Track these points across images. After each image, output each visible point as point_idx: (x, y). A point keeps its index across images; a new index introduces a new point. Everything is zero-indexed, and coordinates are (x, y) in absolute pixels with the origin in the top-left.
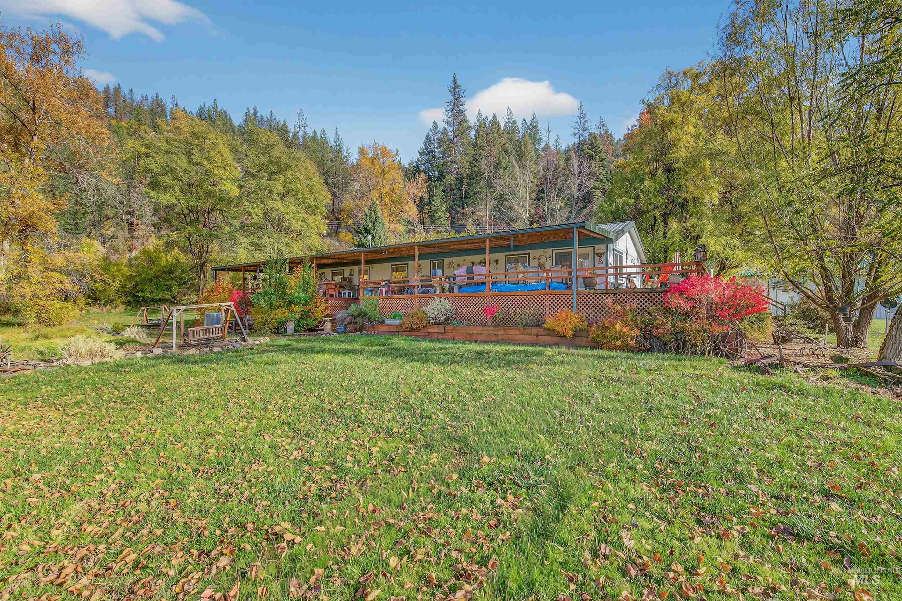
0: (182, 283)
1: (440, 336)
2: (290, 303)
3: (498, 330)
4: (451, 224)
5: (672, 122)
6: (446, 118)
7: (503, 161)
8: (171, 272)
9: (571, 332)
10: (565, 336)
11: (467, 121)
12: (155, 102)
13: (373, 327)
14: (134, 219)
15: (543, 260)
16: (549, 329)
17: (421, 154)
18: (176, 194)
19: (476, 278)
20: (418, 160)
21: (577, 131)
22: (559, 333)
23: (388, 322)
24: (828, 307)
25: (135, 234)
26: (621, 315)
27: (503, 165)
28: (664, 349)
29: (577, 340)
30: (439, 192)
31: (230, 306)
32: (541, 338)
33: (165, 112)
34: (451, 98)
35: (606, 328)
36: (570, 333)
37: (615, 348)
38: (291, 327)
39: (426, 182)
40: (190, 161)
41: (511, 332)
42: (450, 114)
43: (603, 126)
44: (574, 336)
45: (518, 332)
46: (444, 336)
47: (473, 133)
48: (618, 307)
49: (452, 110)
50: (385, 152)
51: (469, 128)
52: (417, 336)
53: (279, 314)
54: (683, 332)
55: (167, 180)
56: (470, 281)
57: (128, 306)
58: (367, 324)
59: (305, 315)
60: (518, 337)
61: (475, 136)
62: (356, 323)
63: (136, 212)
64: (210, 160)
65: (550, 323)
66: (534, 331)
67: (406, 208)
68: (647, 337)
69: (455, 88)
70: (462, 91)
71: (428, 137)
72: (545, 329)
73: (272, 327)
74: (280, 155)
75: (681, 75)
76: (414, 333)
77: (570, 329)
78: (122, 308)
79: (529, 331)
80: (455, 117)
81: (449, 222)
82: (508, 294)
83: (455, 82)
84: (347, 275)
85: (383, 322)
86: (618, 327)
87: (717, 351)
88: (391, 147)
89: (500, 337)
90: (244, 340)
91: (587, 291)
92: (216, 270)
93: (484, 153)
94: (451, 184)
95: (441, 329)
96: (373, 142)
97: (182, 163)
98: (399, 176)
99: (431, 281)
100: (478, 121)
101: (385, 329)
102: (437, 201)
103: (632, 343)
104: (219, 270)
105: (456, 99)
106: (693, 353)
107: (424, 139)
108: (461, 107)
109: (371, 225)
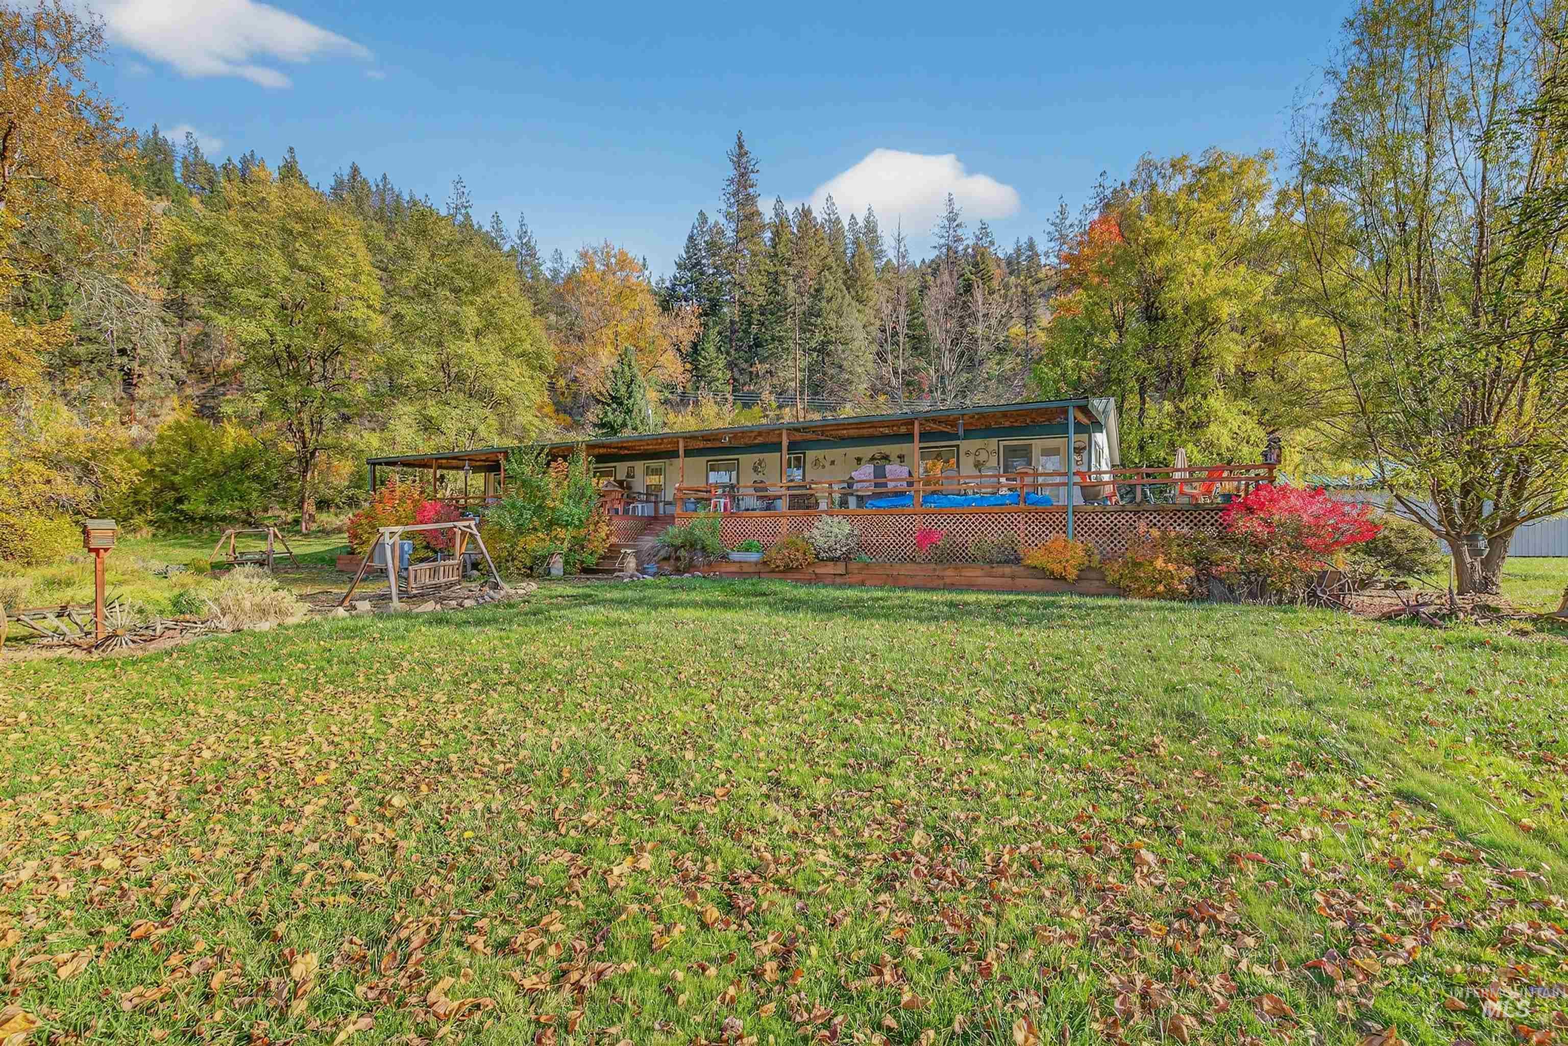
0: (268, 488)
1: (838, 580)
2: (551, 524)
3: (945, 569)
4: (733, 391)
5: (1161, 243)
6: (724, 207)
7: (827, 286)
8: (244, 465)
9: (1076, 572)
10: (1063, 578)
11: (759, 214)
12: (152, 142)
13: (710, 564)
14: (135, 365)
15: (983, 456)
16: (1035, 567)
17: (679, 266)
18: (268, 323)
19: (891, 485)
20: (675, 277)
21: (942, 241)
22: (1052, 573)
23: (735, 556)
24: (1448, 534)
25: (139, 392)
26: (1163, 544)
27: (825, 294)
28: (1230, 596)
29: (1084, 585)
30: (713, 333)
31: (469, 527)
32: (1018, 581)
33: (171, 163)
34: (731, 173)
35: (1137, 565)
36: (1072, 574)
37: (1153, 596)
38: (557, 566)
39: (698, 318)
40: (294, 265)
41: (968, 573)
42: (732, 200)
43: (987, 235)
44: (1079, 578)
45: (979, 573)
46: (847, 579)
47: (768, 235)
48: (1155, 533)
49: (735, 194)
50: (624, 262)
51: (763, 227)
52: (797, 580)
53: (535, 543)
54: (1257, 571)
55: (251, 295)
56: (878, 490)
57: (159, 527)
58: (699, 559)
59: (578, 544)
60: (980, 581)
61: (772, 240)
62: (678, 559)
63: (139, 351)
64: (331, 262)
65: (1035, 557)
66: (1007, 570)
67: (662, 359)
68: (1202, 578)
69: (741, 155)
70: (753, 162)
71: (691, 238)
72: (1028, 567)
73: (520, 565)
74: (476, 261)
75: (1167, 166)
76: (790, 575)
77: (1073, 567)
78: (147, 531)
79: (999, 570)
80: (741, 205)
81: (730, 388)
82: (953, 510)
83: (741, 146)
84: (621, 476)
85: (725, 557)
86: (1159, 563)
87: (1312, 598)
88: (635, 253)
89: (948, 581)
90: (496, 586)
91: (1089, 508)
92: (374, 464)
93: (792, 271)
94: (732, 322)
95: (840, 568)
96: (602, 242)
97: (277, 265)
98: (650, 305)
99: (810, 488)
100: (777, 215)
101: (733, 568)
102: (711, 350)
103: (1183, 588)
104: (380, 464)
105: (742, 175)
106: (1280, 602)
107: (684, 241)
108: (751, 190)
109: (623, 390)
